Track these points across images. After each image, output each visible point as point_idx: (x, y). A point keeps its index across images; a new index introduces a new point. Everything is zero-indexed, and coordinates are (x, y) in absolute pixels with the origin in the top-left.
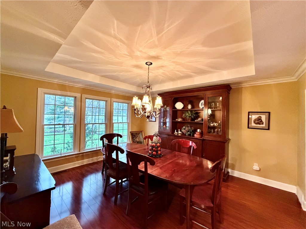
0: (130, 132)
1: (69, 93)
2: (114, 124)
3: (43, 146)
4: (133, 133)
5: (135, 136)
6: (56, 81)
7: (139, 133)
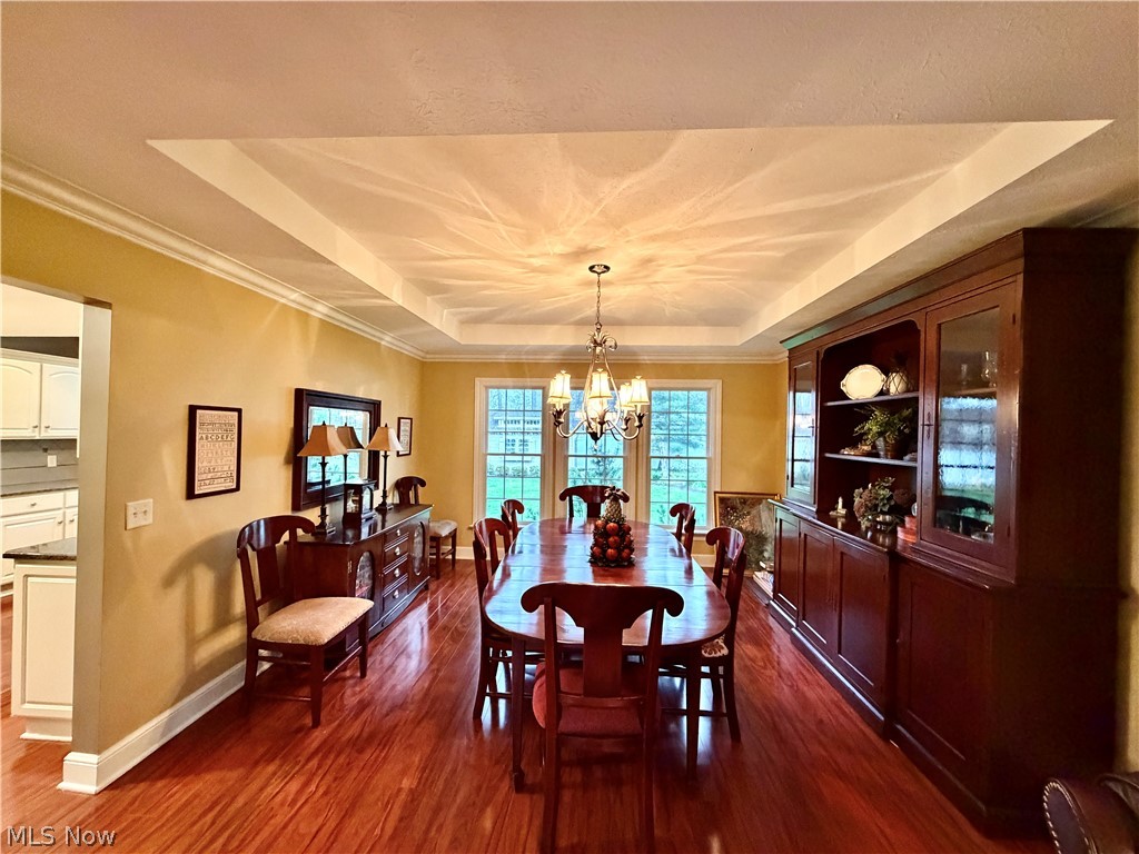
0: (715, 493)
1: (528, 379)
2: (652, 460)
3: (485, 499)
4: (728, 499)
5: (734, 508)
6: (504, 357)
7: (761, 499)
